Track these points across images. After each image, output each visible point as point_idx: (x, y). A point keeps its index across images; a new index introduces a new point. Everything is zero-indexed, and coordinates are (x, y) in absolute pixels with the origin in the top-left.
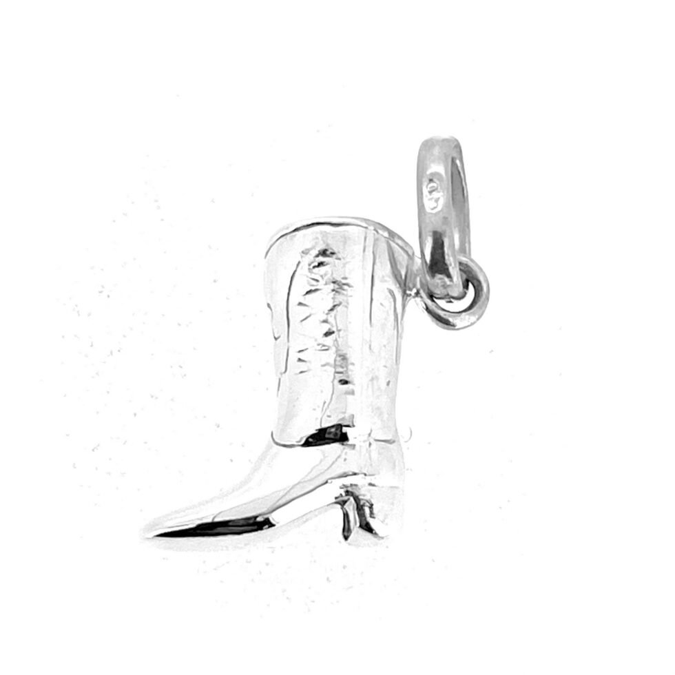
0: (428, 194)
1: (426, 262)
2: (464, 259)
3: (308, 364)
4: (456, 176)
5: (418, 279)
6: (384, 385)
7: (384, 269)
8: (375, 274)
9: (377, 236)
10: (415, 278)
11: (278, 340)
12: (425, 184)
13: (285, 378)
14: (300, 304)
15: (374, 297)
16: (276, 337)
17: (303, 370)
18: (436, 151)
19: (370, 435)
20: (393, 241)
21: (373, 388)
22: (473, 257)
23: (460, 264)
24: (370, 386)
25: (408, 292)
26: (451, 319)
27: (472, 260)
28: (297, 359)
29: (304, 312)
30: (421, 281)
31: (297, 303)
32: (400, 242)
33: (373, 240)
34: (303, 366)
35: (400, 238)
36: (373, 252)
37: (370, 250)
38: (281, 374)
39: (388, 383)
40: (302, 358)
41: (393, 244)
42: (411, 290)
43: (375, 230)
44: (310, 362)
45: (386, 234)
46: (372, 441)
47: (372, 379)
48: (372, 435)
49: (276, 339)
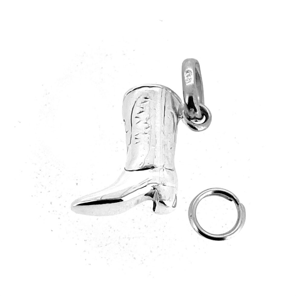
0: (186, 77)
1: (186, 104)
2: (201, 105)
3: (139, 139)
4: (198, 75)
5: (183, 111)
6: (169, 149)
7: (169, 105)
8: (166, 106)
9: (166, 92)
10: (182, 111)
11: (127, 133)
12: (185, 73)
13: (130, 147)
14: (136, 117)
15: (165, 114)
16: (127, 131)
17: (137, 142)
18: (189, 62)
19: (163, 166)
20: (173, 95)
21: (165, 148)
22: (205, 105)
23: (200, 107)
24: (164, 147)
25: (179, 116)
26: (196, 127)
27: (205, 106)
28: (135, 138)
29: (138, 120)
30: (184, 112)
31: (135, 117)
32: (175, 95)
33: (165, 93)
34: (137, 141)
35: (175, 94)
36: (165, 98)
37: (163, 97)
38: (129, 145)
39: (171, 148)
40: (137, 138)
41: (173, 96)
42: (180, 115)
43: (166, 89)
44: (140, 139)
45: (170, 92)
46: (164, 168)
47: (164, 145)
48: (164, 166)
49: (126, 132)
